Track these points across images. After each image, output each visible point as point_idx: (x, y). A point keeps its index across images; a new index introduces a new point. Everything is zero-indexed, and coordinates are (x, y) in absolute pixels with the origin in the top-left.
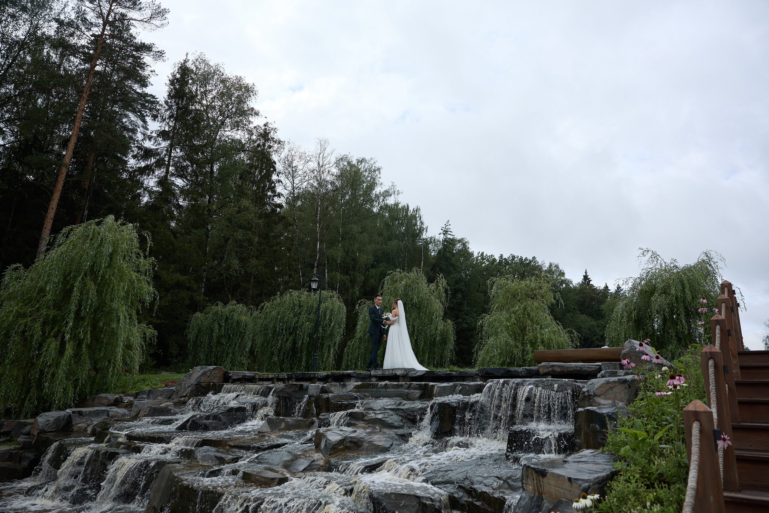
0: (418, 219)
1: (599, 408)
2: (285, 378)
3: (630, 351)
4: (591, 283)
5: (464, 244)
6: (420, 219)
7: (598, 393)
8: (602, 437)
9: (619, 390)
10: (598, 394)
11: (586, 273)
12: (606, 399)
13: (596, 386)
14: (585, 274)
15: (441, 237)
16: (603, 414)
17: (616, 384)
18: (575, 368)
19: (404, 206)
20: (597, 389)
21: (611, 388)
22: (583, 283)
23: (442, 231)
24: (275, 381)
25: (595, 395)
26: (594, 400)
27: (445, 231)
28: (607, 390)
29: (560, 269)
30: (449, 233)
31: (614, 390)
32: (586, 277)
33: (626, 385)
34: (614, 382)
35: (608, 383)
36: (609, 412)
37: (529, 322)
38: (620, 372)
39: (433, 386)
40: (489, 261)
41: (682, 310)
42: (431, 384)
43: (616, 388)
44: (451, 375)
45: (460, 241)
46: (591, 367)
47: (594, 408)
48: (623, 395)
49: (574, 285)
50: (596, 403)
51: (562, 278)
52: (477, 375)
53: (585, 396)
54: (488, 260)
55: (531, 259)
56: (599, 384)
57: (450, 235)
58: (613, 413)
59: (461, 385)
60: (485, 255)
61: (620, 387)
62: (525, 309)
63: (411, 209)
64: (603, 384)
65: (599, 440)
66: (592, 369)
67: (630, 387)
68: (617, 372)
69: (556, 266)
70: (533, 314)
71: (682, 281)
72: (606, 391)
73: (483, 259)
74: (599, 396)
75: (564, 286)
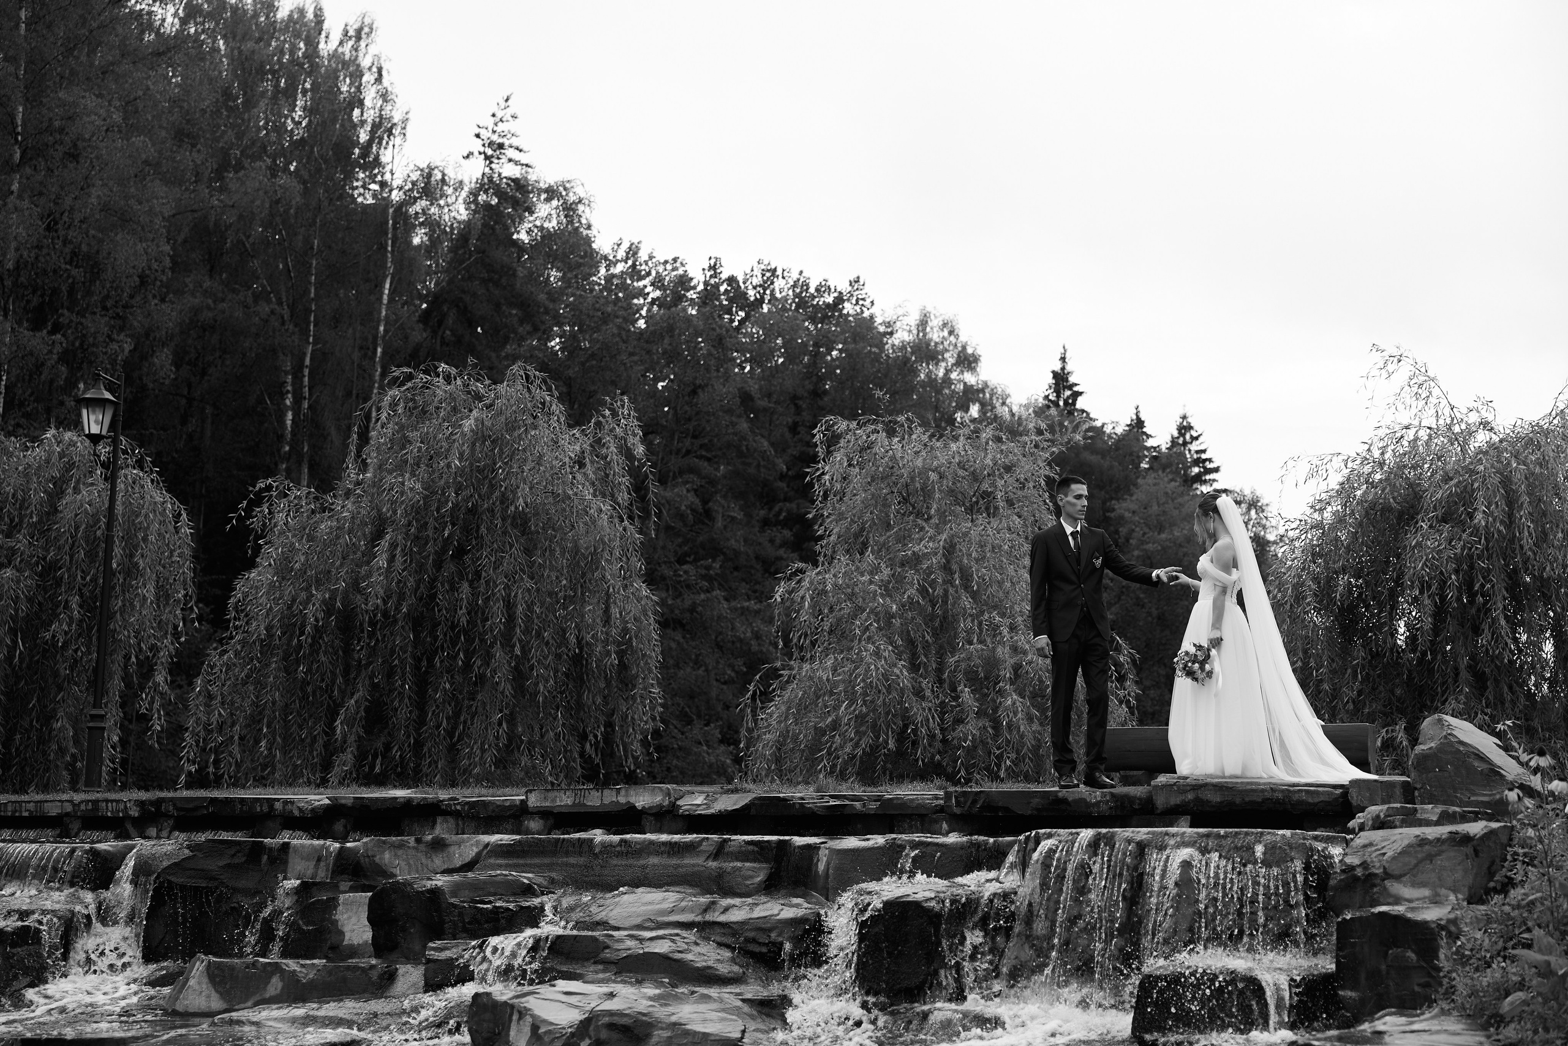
0: (369, 78)
1: (1413, 909)
2: (127, 817)
3: (1441, 749)
4: (1081, 403)
5: (570, 210)
6: (379, 79)
7: (1395, 869)
8: (1423, 980)
9: (1451, 862)
10: (1396, 872)
11: (1063, 359)
12: (1415, 885)
13: (1390, 854)
14: (1057, 367)
15: (473, 171)
16: (1425, 923)
17: (1444, 847)
18: (1268, 795)
19: (302, 11)
20: (1394, 858)
21: (1430, 857)
22: (1050, 404)
23: (477, 146)
24: (75, 826)
25: (1387, 875)
26: (1385, 889)
27: (491, 144)
28: (1420, 862)
29: (963, 338)
30: (511, 153)
31: (1438, 861)
32: (1061, 379)
33: (1469, 850)
34: (1438, 840)
35: (1422, 842)
36: (1441, 919)
37: (966, 602)
38: (1424, 811)
39: (812, 849)
40: (662, 288)
41: (1498, 584)
42: (799, 841)
43: (1444, 856)
44: (847, 811)
45: (551, 193)
46: (1317, 792)
47: (1400, 909)
48: (1458, 875)
49: (1015, 409)
50: (1390, 895)
51: (969, 378)
52: (941, 810)
53: (1356, 879)
54: (658, 283)
55: (844, 287)
56: (1398, 847)
57: (517, 163)
58: (1449, 921)
59: (915, 845)
60: (643, 255)
61: (1452, 854)
62: (950, 549)
63: (334, 27)
64: (1409, 846)
65: (1417, 989)
66: (1322, 798)
67: (1476, 852)
68: (1416, 810)
69: (945, 325)
70: (979, 572)
71: (1506, 482)
72: (1416, 865)
73: (635, 273)
74: (1398, 878)
75: (974, 410)
